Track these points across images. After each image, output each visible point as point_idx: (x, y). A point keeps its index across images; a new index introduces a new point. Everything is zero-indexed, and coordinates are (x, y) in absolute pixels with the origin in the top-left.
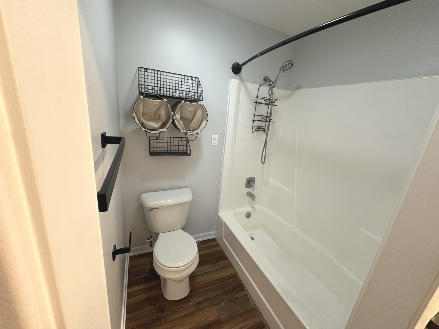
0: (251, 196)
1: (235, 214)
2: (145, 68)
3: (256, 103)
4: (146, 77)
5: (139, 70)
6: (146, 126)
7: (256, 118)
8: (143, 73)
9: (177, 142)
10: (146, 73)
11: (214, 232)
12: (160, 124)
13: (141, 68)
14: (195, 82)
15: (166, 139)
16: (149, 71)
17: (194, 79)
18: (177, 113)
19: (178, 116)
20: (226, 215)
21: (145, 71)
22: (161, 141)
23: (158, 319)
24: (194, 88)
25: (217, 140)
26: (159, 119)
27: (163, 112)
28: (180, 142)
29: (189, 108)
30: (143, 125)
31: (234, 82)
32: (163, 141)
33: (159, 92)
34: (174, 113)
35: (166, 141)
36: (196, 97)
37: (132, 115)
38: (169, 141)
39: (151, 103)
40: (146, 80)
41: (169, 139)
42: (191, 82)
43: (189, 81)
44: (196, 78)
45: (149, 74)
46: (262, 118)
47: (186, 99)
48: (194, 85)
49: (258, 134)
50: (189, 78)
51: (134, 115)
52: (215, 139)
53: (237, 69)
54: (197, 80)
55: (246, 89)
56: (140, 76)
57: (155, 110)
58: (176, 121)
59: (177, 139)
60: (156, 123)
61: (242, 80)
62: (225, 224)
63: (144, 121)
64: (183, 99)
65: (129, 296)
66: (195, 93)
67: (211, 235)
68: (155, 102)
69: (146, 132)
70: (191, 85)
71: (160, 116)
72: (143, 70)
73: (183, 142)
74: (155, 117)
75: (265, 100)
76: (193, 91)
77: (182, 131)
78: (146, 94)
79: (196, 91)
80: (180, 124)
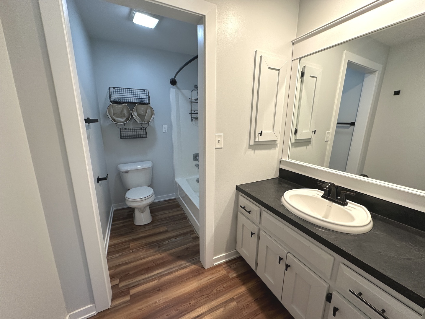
0: (197, 166)
1: (187, 180)
2: (113, 87)
3: (191, 102)
4: (115, 92)
5: (110, 89)
6: (117, 121)
7: (193, 112)
8: (112, 90)
9: (139, 130)
10: (114, 90)
11: (174, 194)
12: (125, 119)
13: (111, 87)
14: (146, 92)
15: (131, 129)
16: (116, 88)
17: (145, 91)
18: (134, 111)
19: (135, 114)
20: (180, 180)
21: (113, 89)
22: (128, 131)
23: (130, 232)
24: (146, 96)
25: (167, 128)
26: (124, 116)
27: (125, 112)
28: (141, 130)
29: (142, 108)
30: (114, 120)
31: (173, 90)
32: (130, 131)
33: (121, 100)
34: (132, 112)
35: (132, 131)
36: (148, 102)
37: (106, 114)
38: (133, 131)
39: (117, 106)
40: (115, 94)
41: (133, 129)
42: (144, 92)
43: (142, 92)
44: (146, 90)
45: (116, 90)
46: (195, 112)
47: (139, 103)
48: (146, 94)
49: (196, 123)
50: (142, 91)
51: (108, 114)
52: (165, 128)
53: (173, 82)
54: (147, 91)
55: (182, 94)
56: (111, 92)
57: (120, 111)
58: (134, 116)
59: (139, 129)
60: (123, 119)
61: (178, 88)
62: (178, 184)
63: (115, 118)
64: (136, 103)
65: (112, 225)
66: (147, 99)
67: (173, 196)
68: (119, 106)
69: (116, 123)
70: (144, 94)
71: (124, 114)
72: (112, 88)
73: (143, 130)
74: (122, 115)
75: (194, 100)
76: (146, 98)
77: (138, 122)
78: (114, 102)
79: (148, 98)
80: (137, 119)
